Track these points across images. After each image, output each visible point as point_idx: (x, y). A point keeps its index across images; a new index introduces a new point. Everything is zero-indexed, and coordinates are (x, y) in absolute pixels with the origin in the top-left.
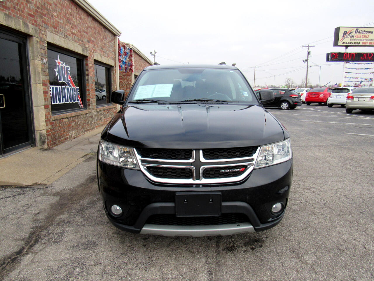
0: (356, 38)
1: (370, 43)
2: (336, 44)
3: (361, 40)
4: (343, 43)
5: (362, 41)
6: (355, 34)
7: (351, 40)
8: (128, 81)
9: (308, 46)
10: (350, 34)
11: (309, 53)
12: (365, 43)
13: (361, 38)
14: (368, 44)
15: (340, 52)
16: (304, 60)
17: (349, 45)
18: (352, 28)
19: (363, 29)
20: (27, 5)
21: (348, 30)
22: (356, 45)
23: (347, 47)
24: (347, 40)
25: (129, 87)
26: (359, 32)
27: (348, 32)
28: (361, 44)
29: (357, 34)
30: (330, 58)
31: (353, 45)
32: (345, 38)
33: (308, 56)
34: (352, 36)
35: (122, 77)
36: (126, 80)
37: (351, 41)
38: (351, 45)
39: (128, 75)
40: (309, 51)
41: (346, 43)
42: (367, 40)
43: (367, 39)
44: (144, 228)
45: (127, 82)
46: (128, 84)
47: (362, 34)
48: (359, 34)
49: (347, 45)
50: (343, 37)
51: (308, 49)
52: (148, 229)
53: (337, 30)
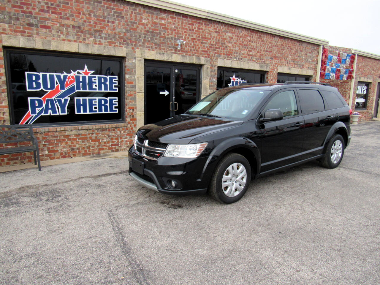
8: (344, 88)
20: (201, 45)
25: (345, 95)
35: (339, 84)
36: (343, 87)
39: (345, 83)
45: (344, 90)
46: (345, 91)
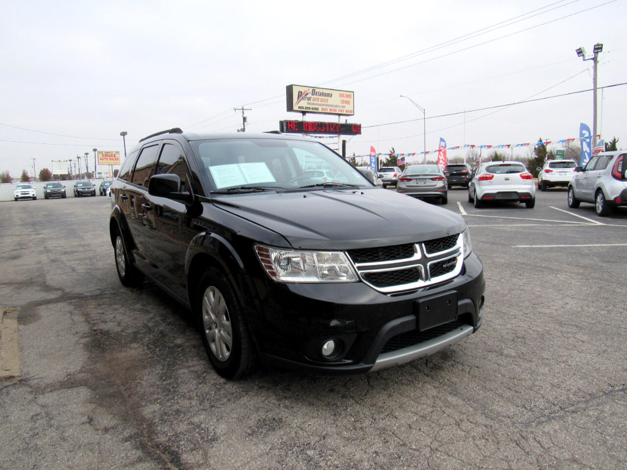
0: (314, 102)
1: (330, 110)
2: (290, 108)
3: (320, 105)
4: (299, 108)
5: (321, 107)
6: (312, 97)
7: (309, 104)
9: (243, 109)
10: (306, 95)
11: (245, 119)
12: (325, 109)
13: (319, 103)
14: (328, 111)
15: (297, 120)
16: (240, 130)
17: (307, 110)
18: (308, 88)
19: (321, 91)
21: (303, 90)
22: (315, 111)
23: (304, 113)
24: (304, 104)
26: (316, 94)
27: (304, 93)
28: (320, 110)
29: (315, 96)
30: (285, 128)
31: (311, 110)
32: (300, 101)
33: (244, 124)
34: (309, 99)
37: (309, 106)
38: (308, 110)
40: (245, 116)
41: (303, 108)
42: (327, 105)
43: (326, 103)
44: (378, 361)
47: (320, 97)
48: (316, 97)
49: (304, 110)
50: (298, 99)
51: (243, 113)
52: (383, 360)
53: (290, 89)
